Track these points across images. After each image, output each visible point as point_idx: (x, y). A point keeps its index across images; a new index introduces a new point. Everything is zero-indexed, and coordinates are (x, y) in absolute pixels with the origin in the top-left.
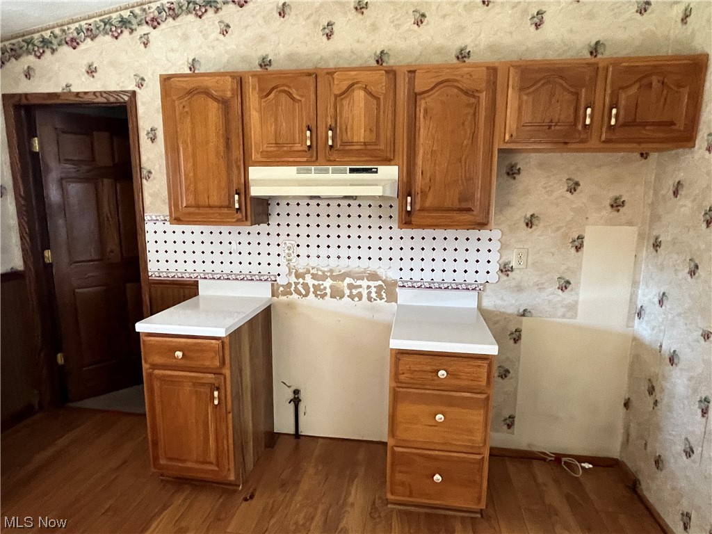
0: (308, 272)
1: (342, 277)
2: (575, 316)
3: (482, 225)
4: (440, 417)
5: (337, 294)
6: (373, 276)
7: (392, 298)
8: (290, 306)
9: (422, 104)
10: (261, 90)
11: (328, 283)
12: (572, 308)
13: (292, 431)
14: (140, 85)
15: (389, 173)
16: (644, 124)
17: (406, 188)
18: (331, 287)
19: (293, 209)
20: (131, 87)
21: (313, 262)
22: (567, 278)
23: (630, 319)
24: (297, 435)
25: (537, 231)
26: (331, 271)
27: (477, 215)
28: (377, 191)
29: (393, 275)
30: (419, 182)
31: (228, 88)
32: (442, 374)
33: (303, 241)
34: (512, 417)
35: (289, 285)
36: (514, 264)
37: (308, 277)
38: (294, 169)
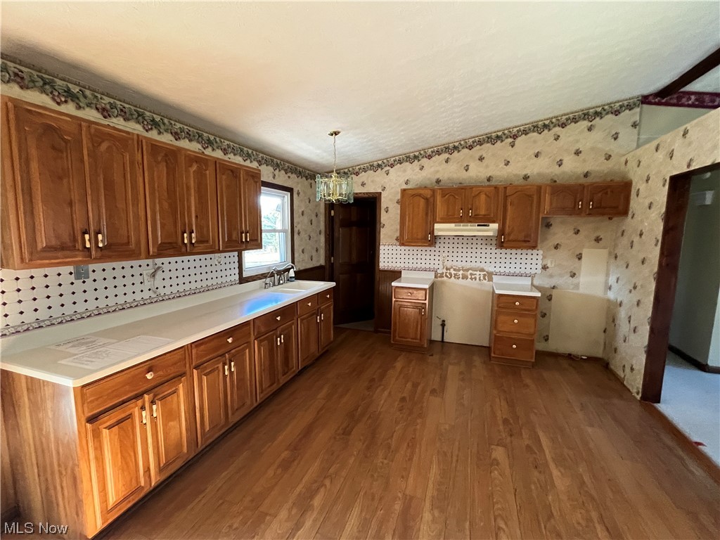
0: (452, 267)
1: (467, 270)
2: (578, 289)
3: (534, 247)
4: (516, 321)
5: (465, 277)
6: (482, 270)
7: (491, 279)
8: (443, 283)
9: (509, 200)
10: (442, 194)
11: (461, 272)
12: (577, 286)
13: (440, 339)
14: (383, 190)
15: (494, 226)
16: (605, 208)
17: (501, 232)
18: (462, 274)
19: (447, 241)
20: (379, 191)
21: (455, 263)
22: (574, 272)
23: (605, 292)
24: (442, 341)
25: (560, 250)
26: (462, 267)
27: (532, 243)
28: (491, 234)
29: (491, 269)
30: (507, 230)
31: (428, 193)
32: (517, 303)
33: (450, 254)
34: (547, 336)
35: (443, 273)
36: (549, 265)
37: (452, 270)
38: (454, 224)
